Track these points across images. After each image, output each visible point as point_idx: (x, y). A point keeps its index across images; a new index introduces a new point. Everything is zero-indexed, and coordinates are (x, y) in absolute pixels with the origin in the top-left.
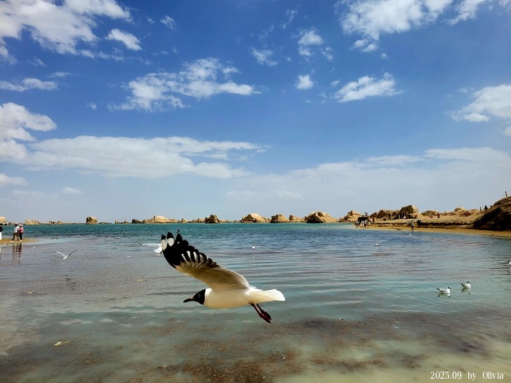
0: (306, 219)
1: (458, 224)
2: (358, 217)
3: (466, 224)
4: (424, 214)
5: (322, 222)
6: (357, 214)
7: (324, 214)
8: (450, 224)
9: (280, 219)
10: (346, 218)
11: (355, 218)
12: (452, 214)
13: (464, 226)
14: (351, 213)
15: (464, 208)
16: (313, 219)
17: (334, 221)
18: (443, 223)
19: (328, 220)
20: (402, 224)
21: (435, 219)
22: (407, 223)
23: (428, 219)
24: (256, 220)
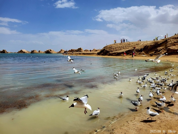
0: (45, 52)
1: (94, 54)
2: (64, 51)
3: (96, 54)
4: (84, 51)
5: (51, 53)
6: (64, 50)
7: (52, 50)
8: (91, 54)
9: (35, 52)
10: (60, 52)
12: (93, 51)
13: (95, 54)
14: (62, 50)
15: (96, 49)
16: (48, 52)
17: (55, 53)
18: (90, 53)
19: (53, 52)
20: (78, 54)
21: (87, 52)
22: (79, 53)
23: (86, 52)
24: (24, 52)
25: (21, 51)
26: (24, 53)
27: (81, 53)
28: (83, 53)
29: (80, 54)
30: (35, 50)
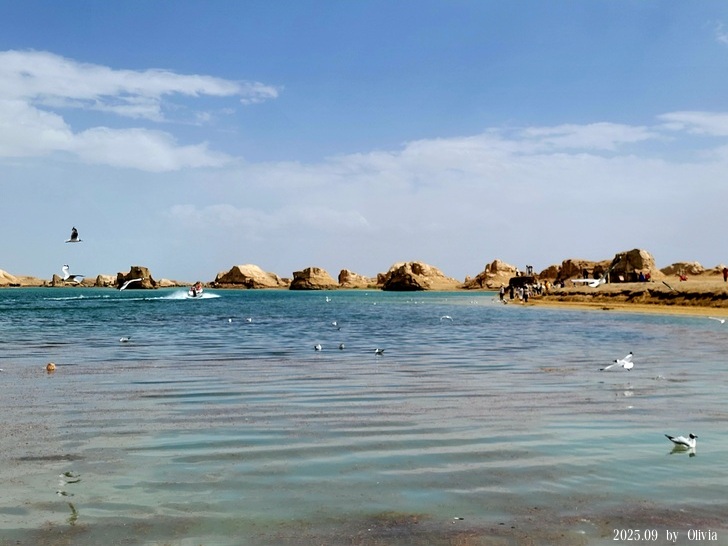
0: (381, 279)
2: (509, 276)
4: (667, 272)
5: (420, 288)
6: (507, 270)
7: (426, 267)
9: (315, 279)
10: (481, 280)
11: (503, 280)
14: (494, 268)
16: (398, 282)
17: (451, 286)
19: (435, 284)
20: (613, 295)
21: (692, 284)
22: (625, 293)
23: (675, 284)
24: (252, 281)
25: (234, 277)
26: (251, 284)
27: (640, 294)
28: (653, 293)
29: (631, 297)
30: (316, 271)
